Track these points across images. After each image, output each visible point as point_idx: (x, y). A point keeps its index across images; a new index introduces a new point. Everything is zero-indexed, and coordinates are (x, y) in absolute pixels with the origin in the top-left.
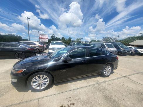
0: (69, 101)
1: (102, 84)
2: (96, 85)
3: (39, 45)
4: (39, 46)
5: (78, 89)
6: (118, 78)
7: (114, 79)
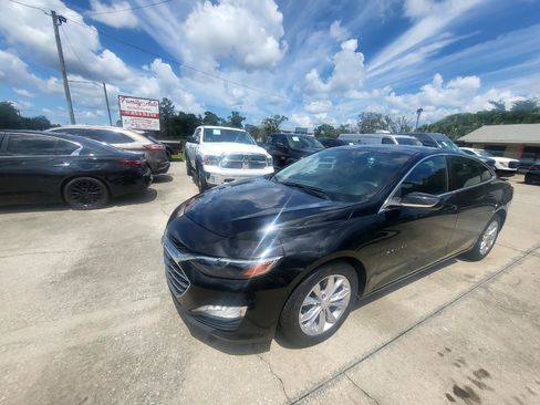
0: (461, 365)
1: (493, 286)
2: (482, 292)
3: (146, 142)
4: (146, 148)
5: (438, 312)
6: (517, 261)
7: (509, 266)
